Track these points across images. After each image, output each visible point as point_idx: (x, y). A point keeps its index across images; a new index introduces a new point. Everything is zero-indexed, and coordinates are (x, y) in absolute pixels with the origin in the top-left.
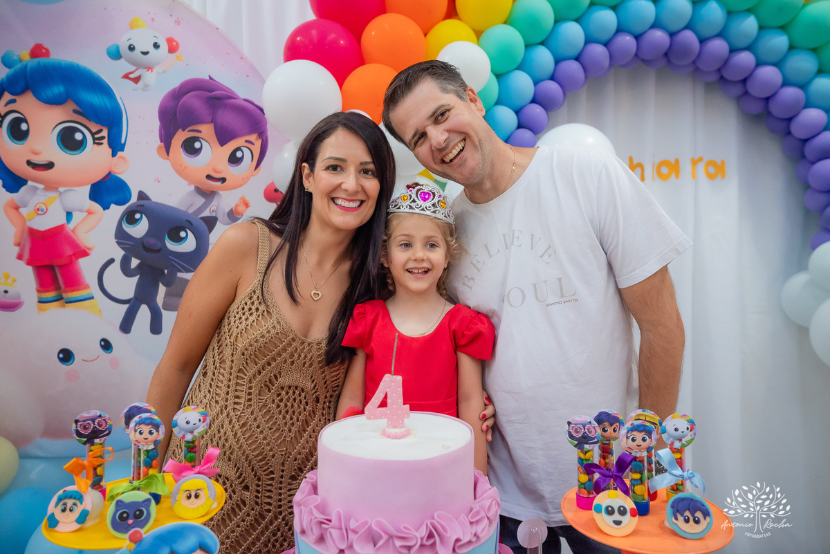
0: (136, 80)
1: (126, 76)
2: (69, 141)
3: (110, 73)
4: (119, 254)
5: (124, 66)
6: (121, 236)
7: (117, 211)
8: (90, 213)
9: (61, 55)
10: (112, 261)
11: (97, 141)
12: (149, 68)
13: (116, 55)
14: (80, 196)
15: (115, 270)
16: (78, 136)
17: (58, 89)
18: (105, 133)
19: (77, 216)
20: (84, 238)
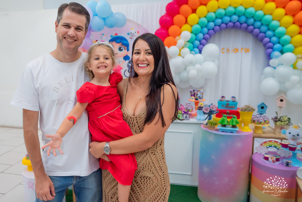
0: (132, 38)
1: (130, 38)
2: (120, 49)
3: (127, 37)
4: (127, 69)
5: (130, 36)
6: (128, 66)
7: (127, 61)
8: (123, 62)
9: (119, 35)
10: (126, 70)
11: (125, 49)
12: (134, 36)
13: (128, 34)
14: (122, 59)
15: (127, 71)
16: (122, 49)
17: (119, 41)
18: (126, 48)
19: (121, 62)
20: (122, 66)
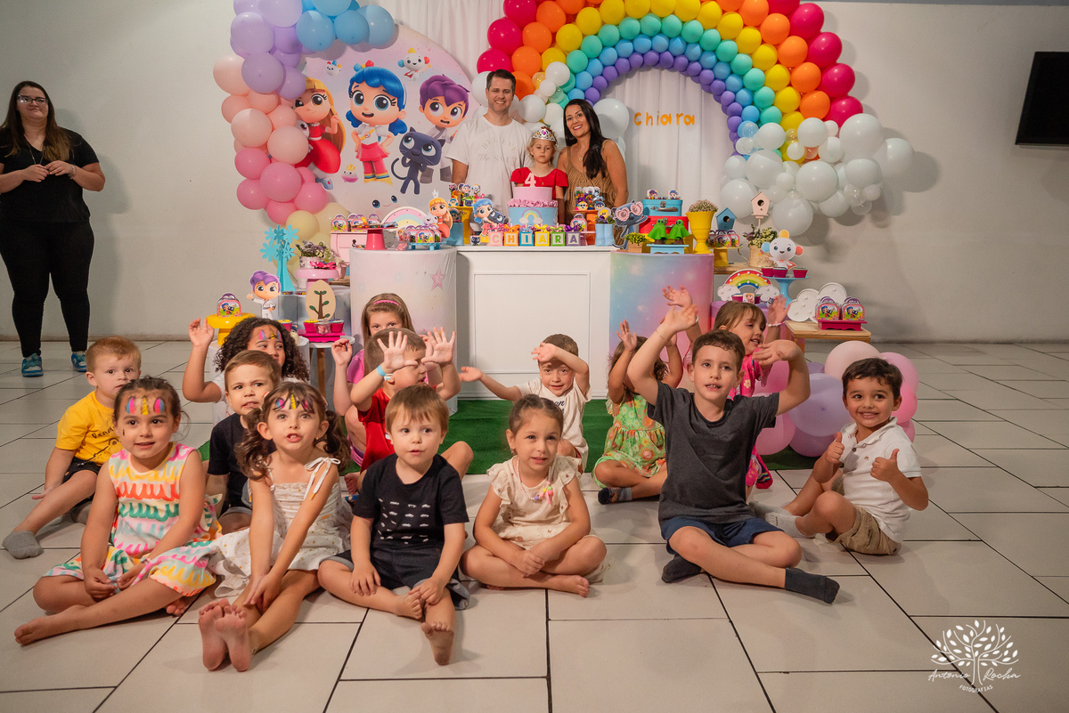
0: (411, 76)
1: (406, 75)
2: (380, 104)
3: (399, 73)
4: (401, 156)
5: (405, 70)
6: (402, 148)
7: (401, 136)
8: (388, 137)
9: (378, 65)
10: (398, 159)
11: (393, 104)
12: (416, 71)
13: (402, 65)
14: (385, 129)
15: (399, 164)
16: (385, 102)
17: (377, 81)
18: (396, 100)
19: (383, 139)
20: (386, 149)
